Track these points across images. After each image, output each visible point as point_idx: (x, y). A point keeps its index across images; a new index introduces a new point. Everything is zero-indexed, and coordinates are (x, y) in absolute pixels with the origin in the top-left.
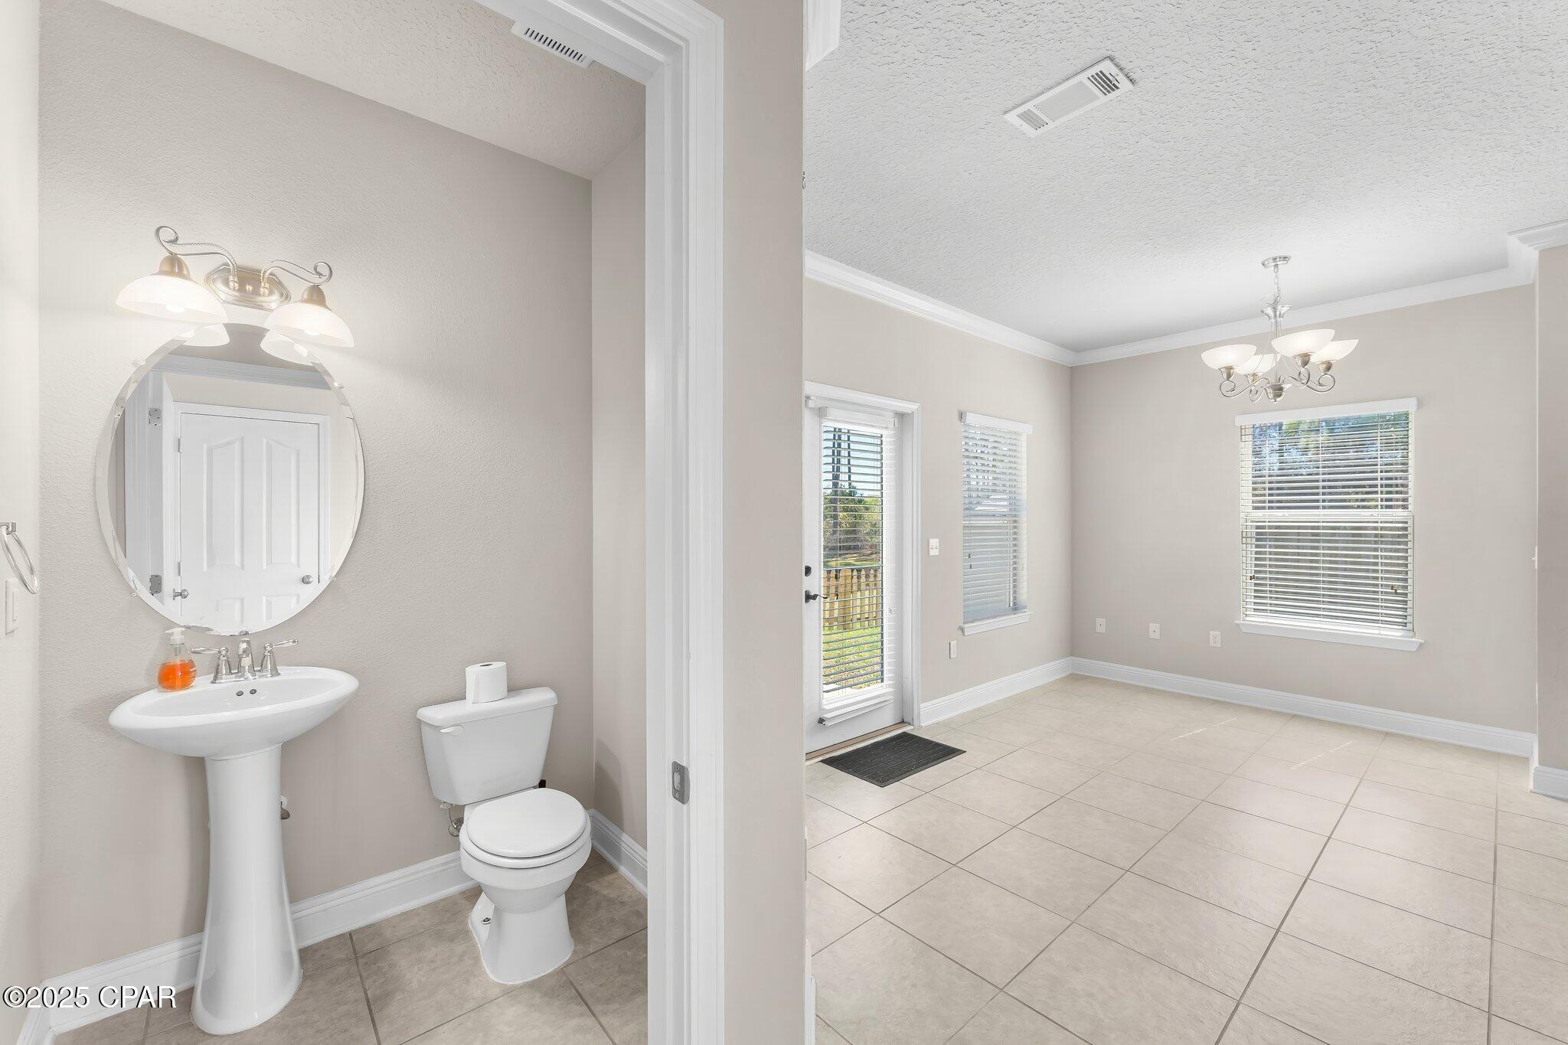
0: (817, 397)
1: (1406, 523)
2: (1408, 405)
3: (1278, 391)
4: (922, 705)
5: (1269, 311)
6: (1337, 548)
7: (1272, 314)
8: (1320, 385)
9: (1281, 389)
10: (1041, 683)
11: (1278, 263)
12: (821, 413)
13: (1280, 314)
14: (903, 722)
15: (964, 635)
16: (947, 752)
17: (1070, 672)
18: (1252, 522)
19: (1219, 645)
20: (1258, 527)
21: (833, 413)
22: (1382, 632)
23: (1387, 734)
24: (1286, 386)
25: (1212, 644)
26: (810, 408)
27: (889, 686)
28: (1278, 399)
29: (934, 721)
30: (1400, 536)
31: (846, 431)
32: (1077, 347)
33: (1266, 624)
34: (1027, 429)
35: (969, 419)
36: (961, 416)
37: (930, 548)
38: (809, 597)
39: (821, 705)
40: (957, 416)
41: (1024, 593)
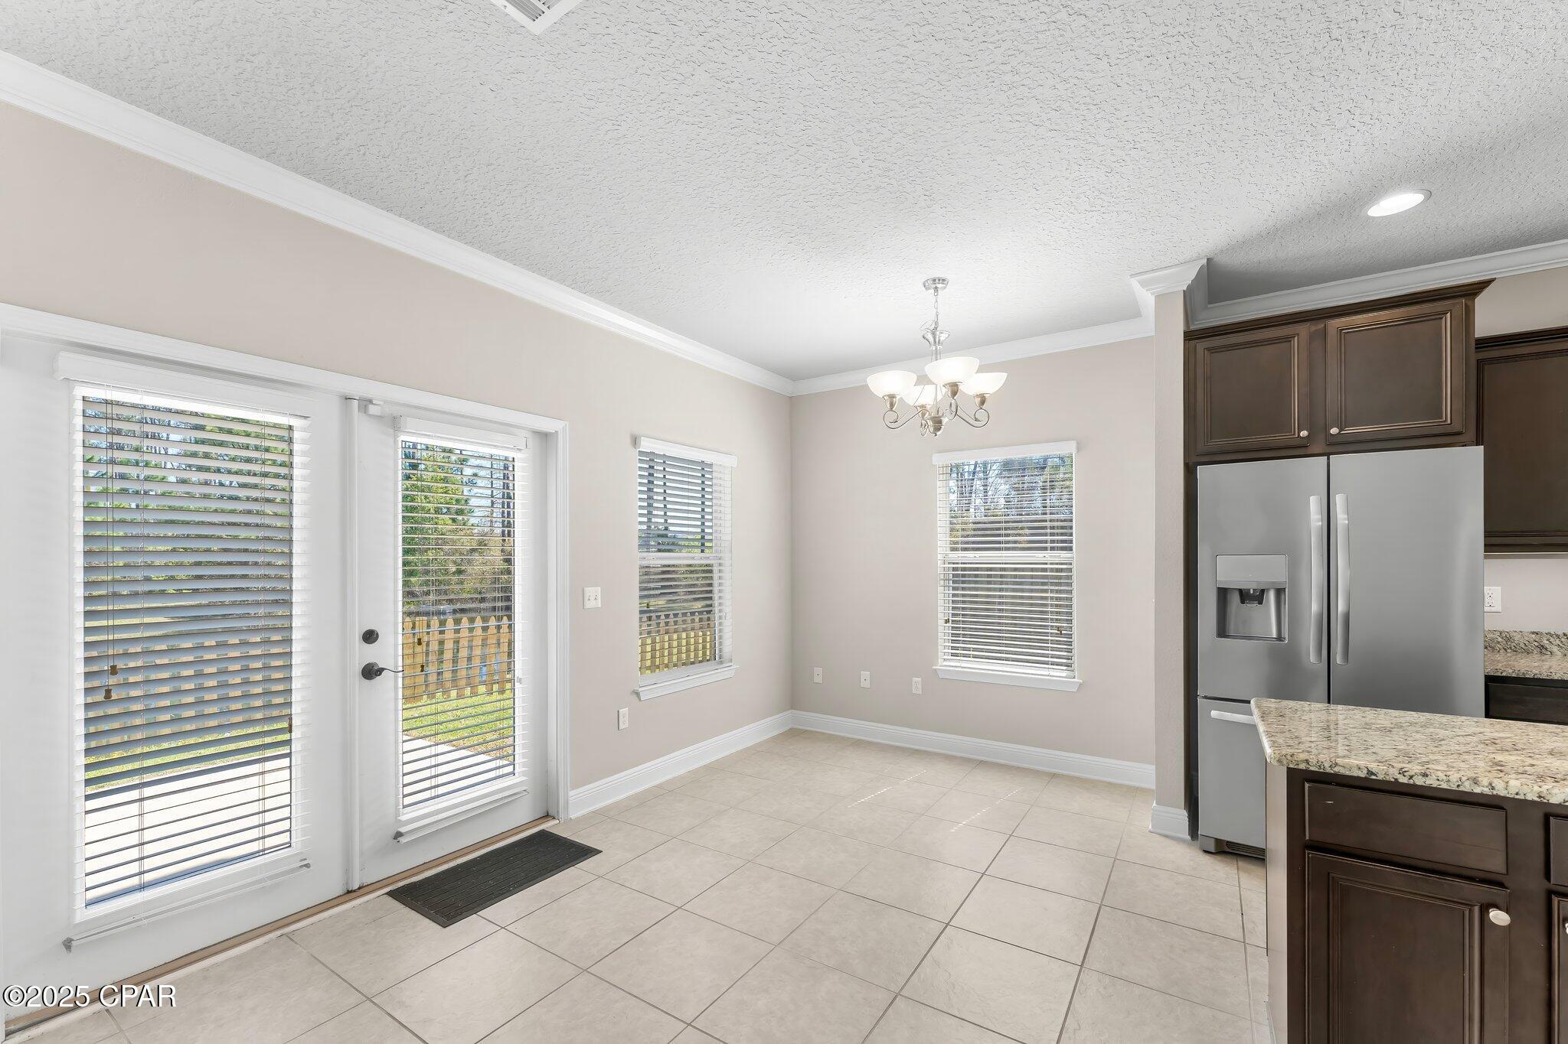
0: (385, 402)
1: (1071, 564)
2: (1068, 448)
3: (938, 423)
4: (571, 793)
5: (930, 337)
6: (1022, 590)
7: (931, 340)
8: (976, 420)
9: (940, 422)
10: (750, 744)
11: (938, 286)
12: (394, 423)
13: (939, 341)
14: (547, 816)
15: (640, 700)
16: (584, 852)
17: (790, 726)
18: (949, 563)
19: (920, 692)
20: (954, 569)
21: (410, 423)
22: (1052, 674)
23: (1054, 776)
24: (945, 420)
25: (914, 691)
26: (371, 416)
27: (524, 774)
28: (938, 433)
29: (591, 809)
30: (1062, 578)
31: (424, 447)
32: (792, 374)
33: (960, 669)
34: (730, 461)
35: (646, 445)
36: (635, 441)
37: (586, 599)
38: (371, 672)
39: (397, 814)
40: (629, 440)
41: (728, 645)
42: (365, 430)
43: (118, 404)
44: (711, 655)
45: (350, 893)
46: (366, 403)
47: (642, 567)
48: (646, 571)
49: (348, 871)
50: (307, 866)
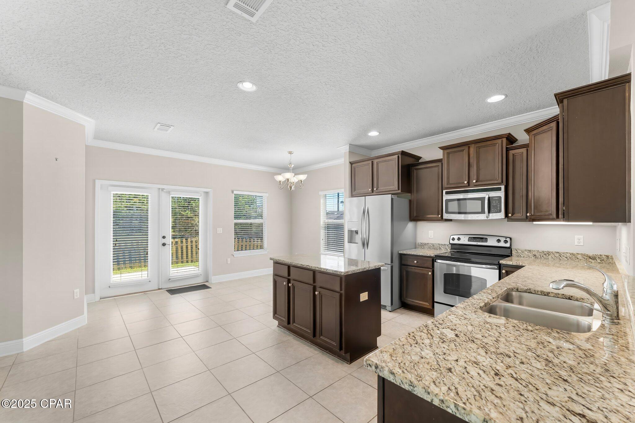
0: (167, 189)
4: (212, 277)
11: (291, 153)
12: (169, 193)
14: (207, 282)
15: (234, 257)
21: (172, 193)
26: (164, 192)
27: (201, 271)
31: (177, 197)
34: (267, 195)
35: (235, 192)
36: (233, 192)
37: (217, 231)
38: (164, 245)
39: (170, 275)
40: (231, 192)
41: (265, 244)
42: (164, 195)
43: (123, 194)
44: (261, 247)
45: (159, 289)
46: (163, 189)
47: (235, 223)
48: (236, 224)
49: (159, 285)
50: (150, 281)
